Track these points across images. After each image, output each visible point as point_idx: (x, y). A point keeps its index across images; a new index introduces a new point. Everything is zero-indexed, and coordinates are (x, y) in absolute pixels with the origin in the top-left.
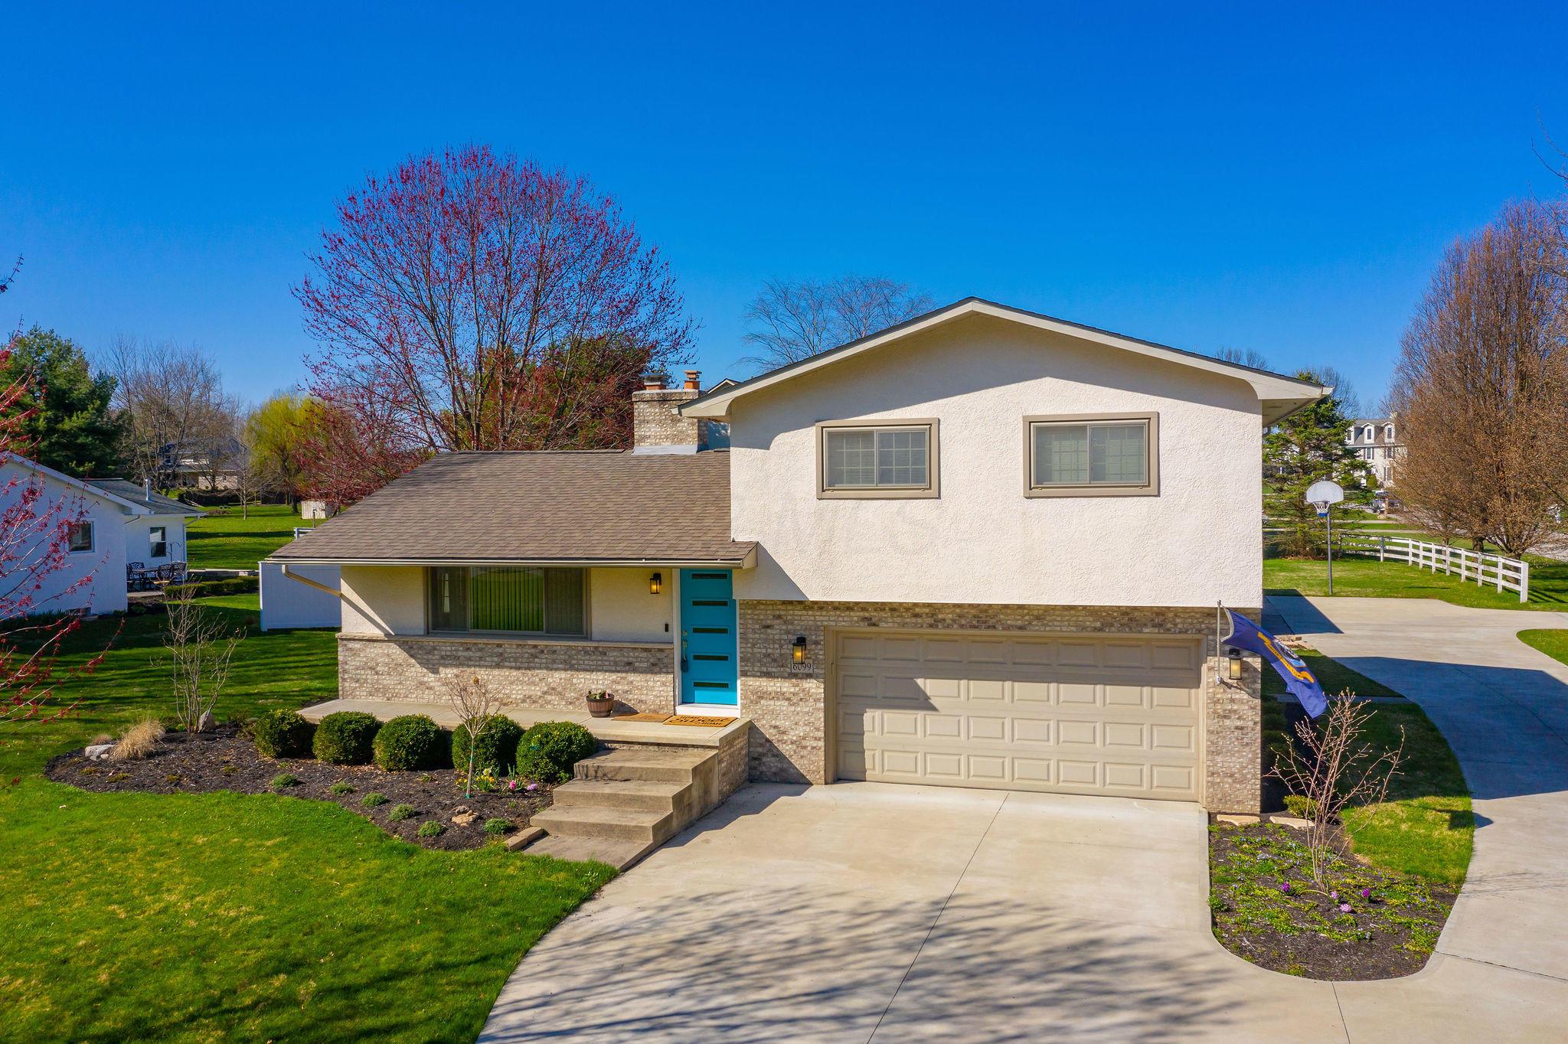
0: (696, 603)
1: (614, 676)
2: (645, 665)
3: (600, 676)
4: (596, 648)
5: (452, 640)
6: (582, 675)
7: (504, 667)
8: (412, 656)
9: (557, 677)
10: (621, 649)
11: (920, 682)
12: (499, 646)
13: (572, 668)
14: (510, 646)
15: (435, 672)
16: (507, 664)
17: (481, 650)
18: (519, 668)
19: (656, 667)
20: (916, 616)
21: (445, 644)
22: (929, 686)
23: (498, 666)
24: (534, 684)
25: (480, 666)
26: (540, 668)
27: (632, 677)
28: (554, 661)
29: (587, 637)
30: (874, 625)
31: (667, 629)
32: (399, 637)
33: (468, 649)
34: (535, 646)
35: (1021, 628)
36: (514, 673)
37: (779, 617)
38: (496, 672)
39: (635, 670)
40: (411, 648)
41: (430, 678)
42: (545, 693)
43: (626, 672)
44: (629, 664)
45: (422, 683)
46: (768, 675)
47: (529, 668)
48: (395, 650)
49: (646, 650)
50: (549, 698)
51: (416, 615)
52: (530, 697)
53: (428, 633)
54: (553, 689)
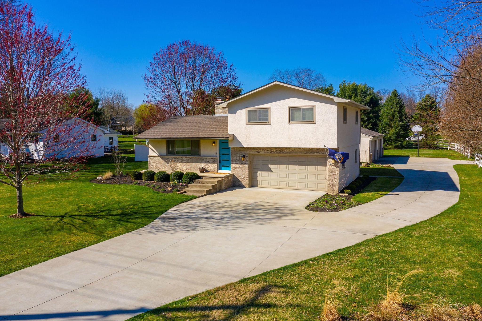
0: (222, 148)
1: (205, 164)
2: (212, 162)
3: (202, 164)
4: (201, 158)
5: (171, 156)
6: (199, 164)
7: (182, 162)
8: (163, 160)
9: (193, 164)
10: (207, 158)
11: (269, 165)
12: (181, 158)
13: (196, 162)
14: (184, 158)
15: (168, 163)
16: (183, 162)
17: (178, 158)
18: (185, 163)
19: (214, 162)
20: (268, 150)
21: (170, 157)
22: (271, 166)
23: (181, 162)
24: (189, 166)
25: (178, 162)
26: (190, 162)
27: (209, 164)
28: (193, 161)
29: (199, 155)
30: (259, 153)
31: (216, 154)
32: (161, 156)
33: (175, 158)
34: (189, 158)
35: (289, 153)
36: (185, 164)
37: (239, 151)
38: (181, 163)
39: (210, 163)
40: (163, 158)
41: (167, 165)
42: (191, 168)
43: (208, 163)
44: (208, 161)
45: (165, 166)
46: (237, 164)
47: (187, 163)
48: (160, 159)
49: (212, 158)
50: (192, 169)
51: (164, 151)
52: (188, 169)
53: (167, 155)
54: (193, 167)
